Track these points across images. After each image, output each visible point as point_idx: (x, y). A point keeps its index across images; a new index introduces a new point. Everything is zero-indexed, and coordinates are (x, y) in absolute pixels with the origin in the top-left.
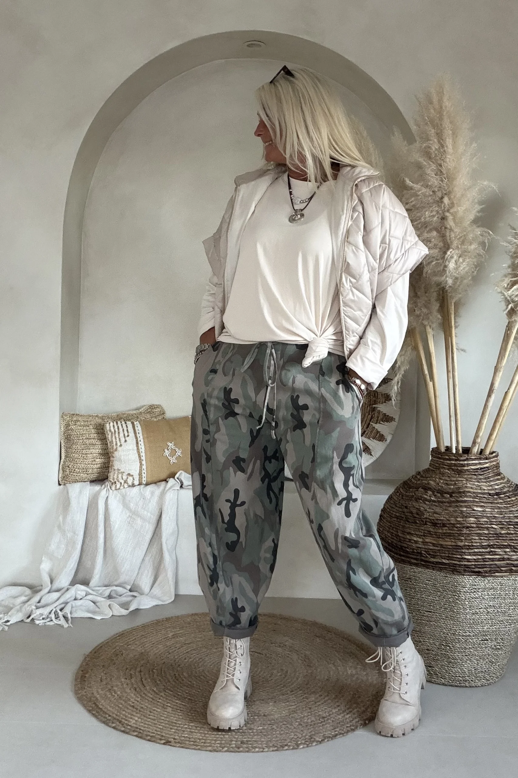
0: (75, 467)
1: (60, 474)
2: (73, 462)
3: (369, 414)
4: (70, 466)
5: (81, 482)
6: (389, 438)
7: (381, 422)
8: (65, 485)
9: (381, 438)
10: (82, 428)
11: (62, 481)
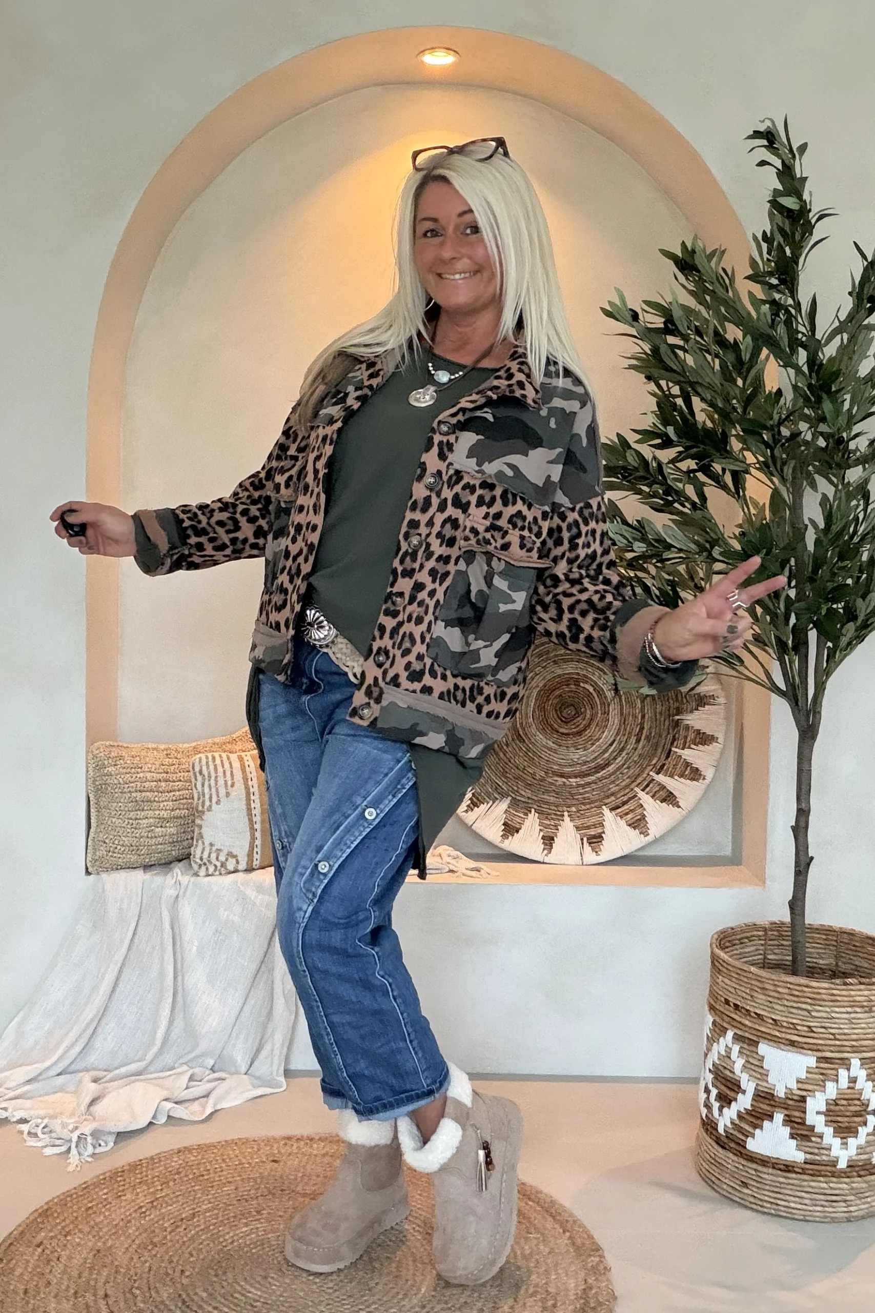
0: (116, 842)
1: (89, 855)
2: (112, 833)
3: (669, 733)
4: (107, 841)
5: (129, 868)
6: (709, 773)
7: (693, 746)
8: (98, 873)
9: (695, 774)
10: (129, 770)
11: (93, 867)
